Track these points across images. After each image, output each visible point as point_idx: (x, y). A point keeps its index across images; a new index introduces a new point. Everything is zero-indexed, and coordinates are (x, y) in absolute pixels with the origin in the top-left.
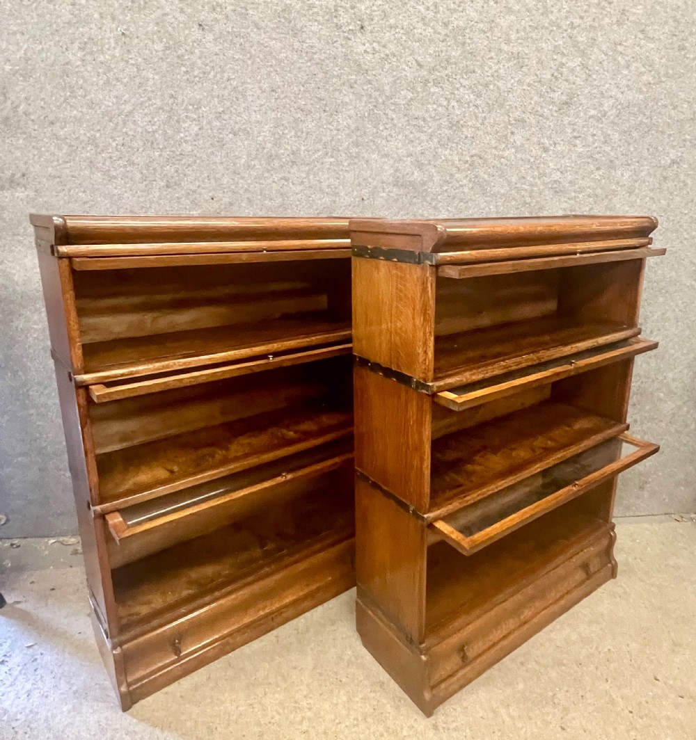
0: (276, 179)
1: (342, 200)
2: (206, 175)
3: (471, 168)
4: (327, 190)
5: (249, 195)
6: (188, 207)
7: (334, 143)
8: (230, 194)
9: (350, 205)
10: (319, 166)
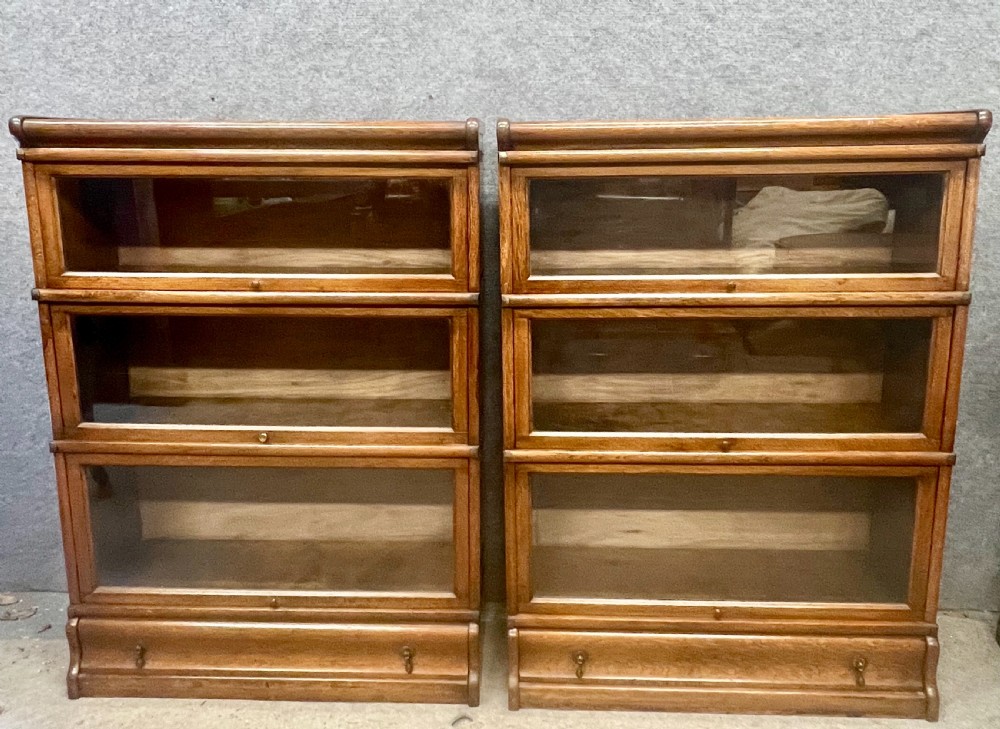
0: (303, 69)
1: (399, 100)
2: (203, 65)
3: (594, 48)
4: (377, 84)
5: (265, 94)
6: (178, 111)
7: (386, 15)
8: (237, 92)
9: (411, 106)
10: (365, 49)
